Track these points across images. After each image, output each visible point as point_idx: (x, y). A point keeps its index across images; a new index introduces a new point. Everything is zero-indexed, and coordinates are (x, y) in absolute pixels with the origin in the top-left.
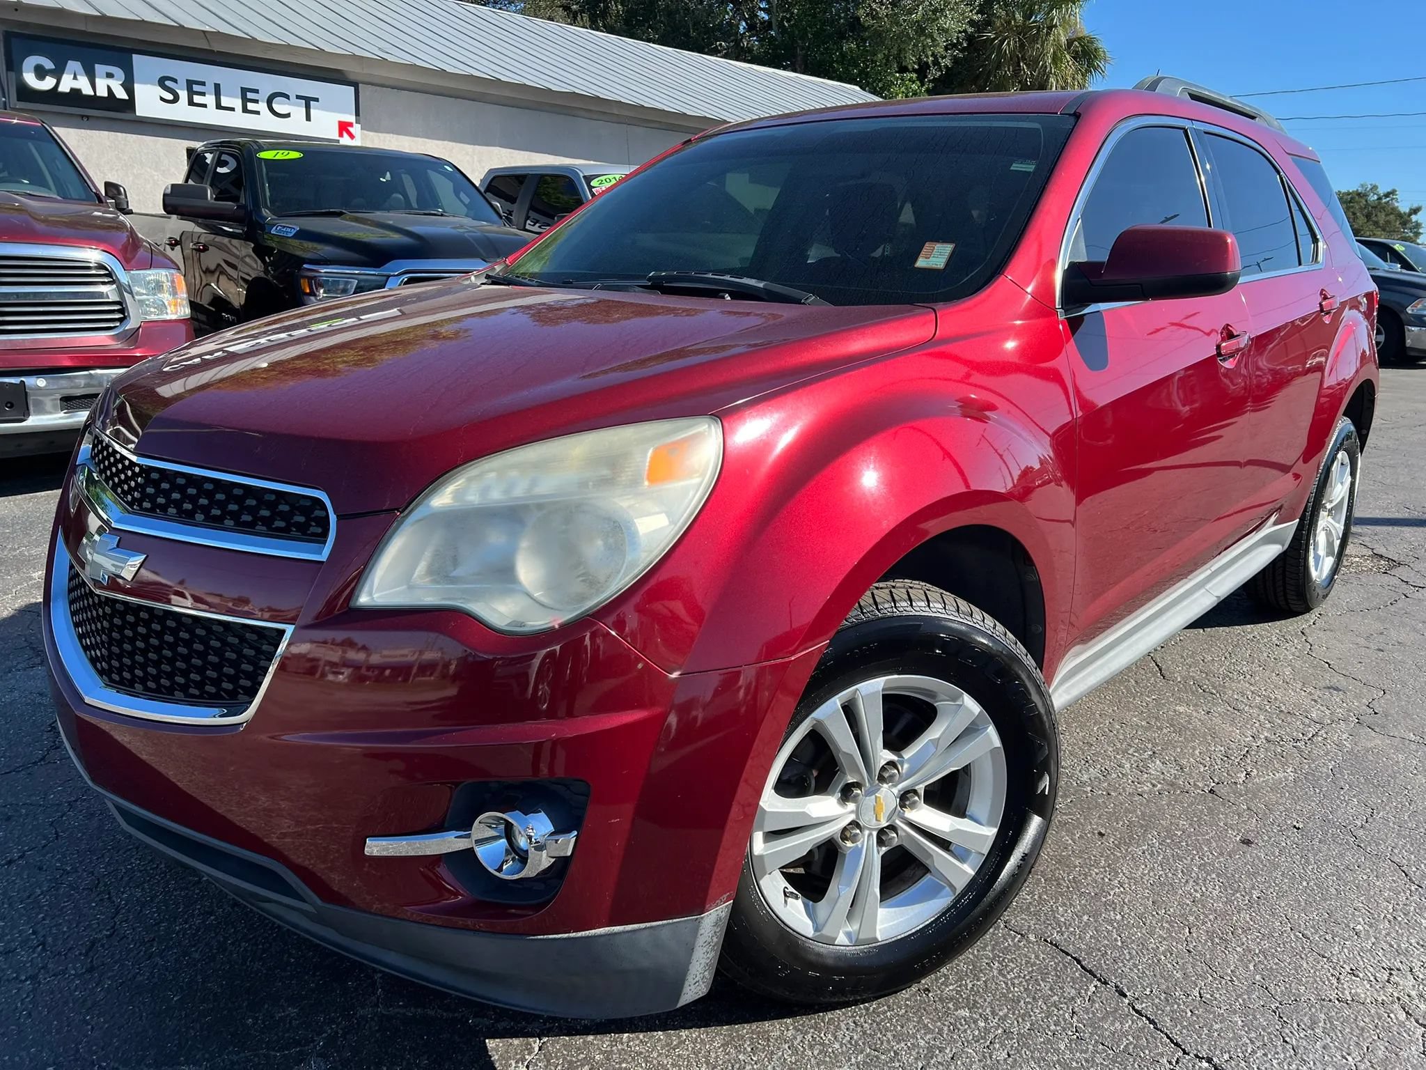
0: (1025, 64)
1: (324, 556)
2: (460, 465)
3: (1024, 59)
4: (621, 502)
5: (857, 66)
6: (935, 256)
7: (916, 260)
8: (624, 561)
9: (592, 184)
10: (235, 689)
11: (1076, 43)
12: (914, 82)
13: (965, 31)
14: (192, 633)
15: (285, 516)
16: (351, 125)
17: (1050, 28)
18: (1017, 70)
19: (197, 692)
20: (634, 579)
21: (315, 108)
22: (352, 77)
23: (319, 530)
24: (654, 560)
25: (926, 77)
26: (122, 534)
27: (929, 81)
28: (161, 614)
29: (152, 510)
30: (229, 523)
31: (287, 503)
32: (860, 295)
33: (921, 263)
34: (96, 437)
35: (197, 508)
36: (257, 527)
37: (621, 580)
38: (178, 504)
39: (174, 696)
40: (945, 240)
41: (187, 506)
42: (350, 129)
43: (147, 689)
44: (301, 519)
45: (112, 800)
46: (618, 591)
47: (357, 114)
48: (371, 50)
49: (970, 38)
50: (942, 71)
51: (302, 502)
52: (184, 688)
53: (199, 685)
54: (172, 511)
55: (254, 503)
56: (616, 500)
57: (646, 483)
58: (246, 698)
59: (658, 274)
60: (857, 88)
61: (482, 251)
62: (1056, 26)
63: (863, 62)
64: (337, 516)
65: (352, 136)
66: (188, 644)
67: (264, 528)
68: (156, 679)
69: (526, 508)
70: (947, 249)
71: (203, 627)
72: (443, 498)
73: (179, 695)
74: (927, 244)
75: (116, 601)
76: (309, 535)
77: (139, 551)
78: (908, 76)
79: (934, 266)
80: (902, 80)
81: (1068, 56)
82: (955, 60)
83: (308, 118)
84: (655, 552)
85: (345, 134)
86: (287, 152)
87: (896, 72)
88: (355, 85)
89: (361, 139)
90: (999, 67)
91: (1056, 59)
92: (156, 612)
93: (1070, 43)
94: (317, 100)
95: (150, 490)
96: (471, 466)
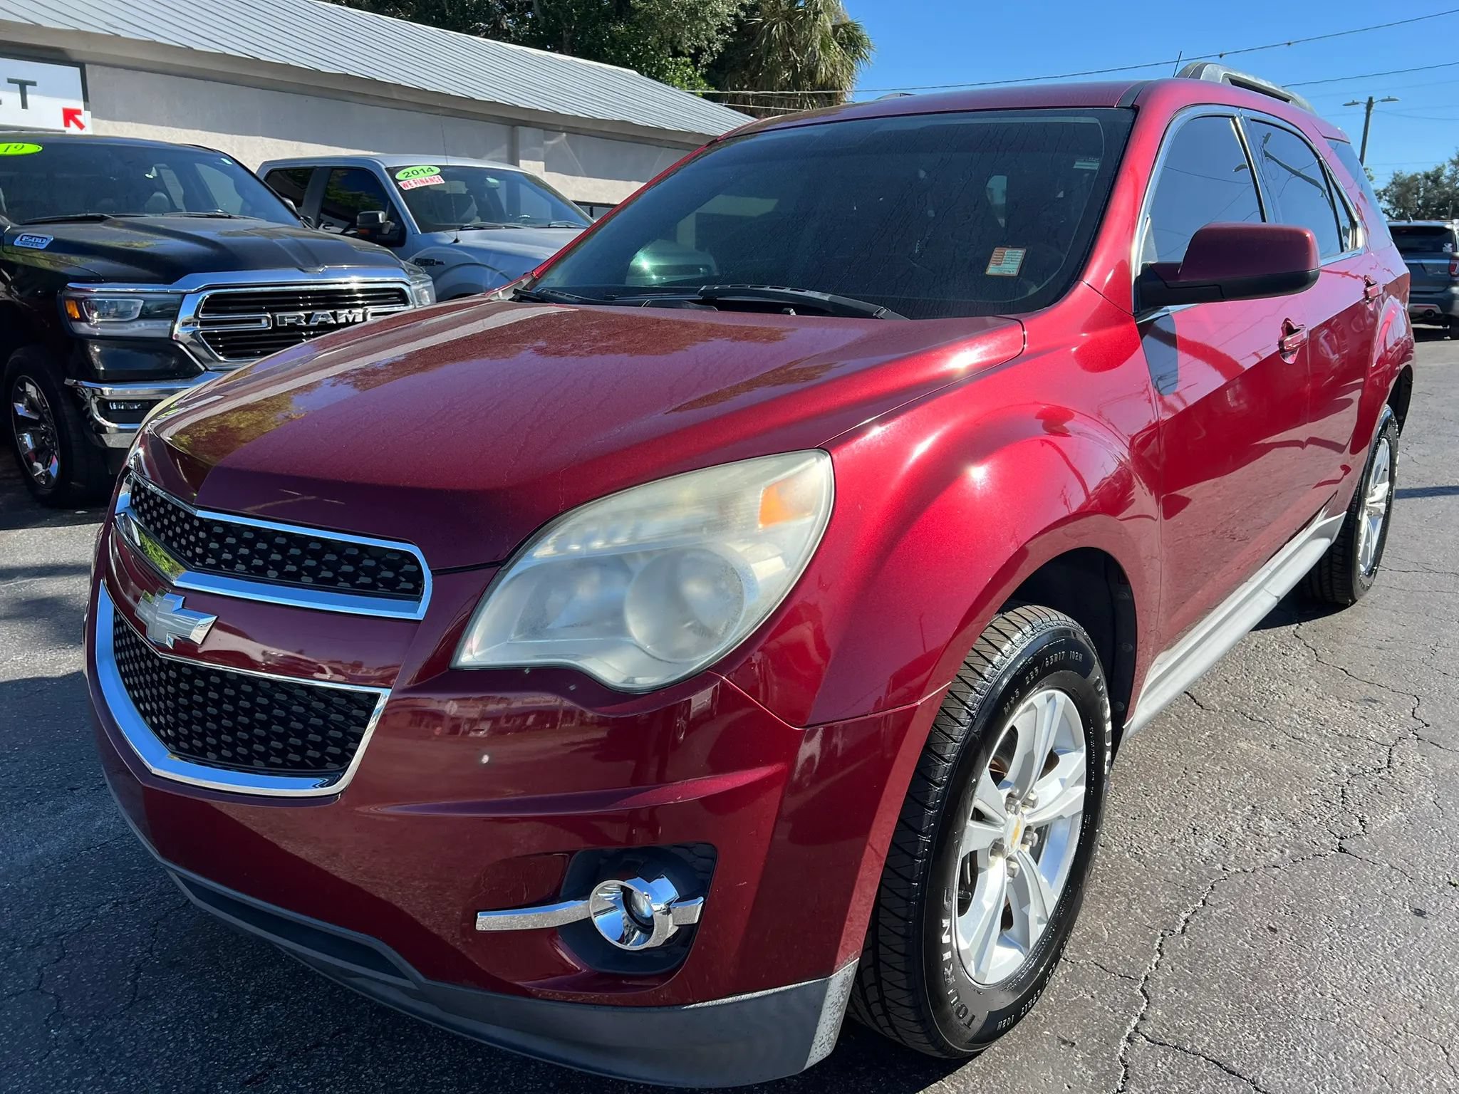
0: (794, 49)
1: (420, 612)
2: (562, 513)
3: (793, 45)
4: (736, 549)
5: (629, 50)
6: (1007, 263)
7: (985, 267)
8: (741, 609)
9: (398, 176)
10: (322, 757)
11: (841, 30)
12: (688, 66)
13: (736, 16)
14: (270, 698)
15: (370, 572)
16: (79, 112)
17: (817, 13)
18: (787, 56)
19: (279, 761)
20: (754, 627)
21: (32, 94)
22: (76, 57)
23: (411, 586)
24: (773, 606)
25: (699, 62)
26: (188, 594)
27: (703, 66)
28: (235, 678)
29: (217, 566)
30: (307, 579)
31: (371, 558)
32: (931, 305)
33: (992, 270)
34: (136, 483)
35: (268, 563)
36: (340, 584)
37: (738, 632)
38: (246, 560)
39: (253, 765)
40: (1016, 246)
41: (258, 562)
42: (78, 117)
43: (221, 757)
44: (390, 574)
45: (176, 872)
46: (739, 642)
47: (86, 98)
48: (96, 25)
49: (738, 22)
50: (714, 56)
51: (389, 556)
52: (264, 757)
53: (281, 753)
54: (240, 567)
55: (334, 558)
56: (728, 544)
57: (760, 526)
58: (336, 767)
59: (710, 287)
60: (635, 73)
61: (296, 259)
62: (820, 12)
63: (635, 46)
64: (432, 572)
65: (81, 126)
66: (266, 710)
67: (348, 585)
68: (232, 747)
69: (632, 556)
70: (1019, 254)
71: (284, 692)
72: (544, 550)
73: (258, 764)
74: (996, 250)
75: (182, 665)
76: (398, 591)
77: (207, 611)
78: (681, 60)
79: (1007, 273)
80: (676, 64)
81: (835, 42)
82: (725, 44)
83: (24, 105)
84: (775, 598)
85: (72, 123)
86: (21, 145)
87: (670, 56)
88: (81, 65)
89: (91, 126)
90: (769, 51)
91: (824, 46)
92: (228, 676)
93: (836, 29)
94: (34, 84)
95: (214, 545)
96: (575, 513)
